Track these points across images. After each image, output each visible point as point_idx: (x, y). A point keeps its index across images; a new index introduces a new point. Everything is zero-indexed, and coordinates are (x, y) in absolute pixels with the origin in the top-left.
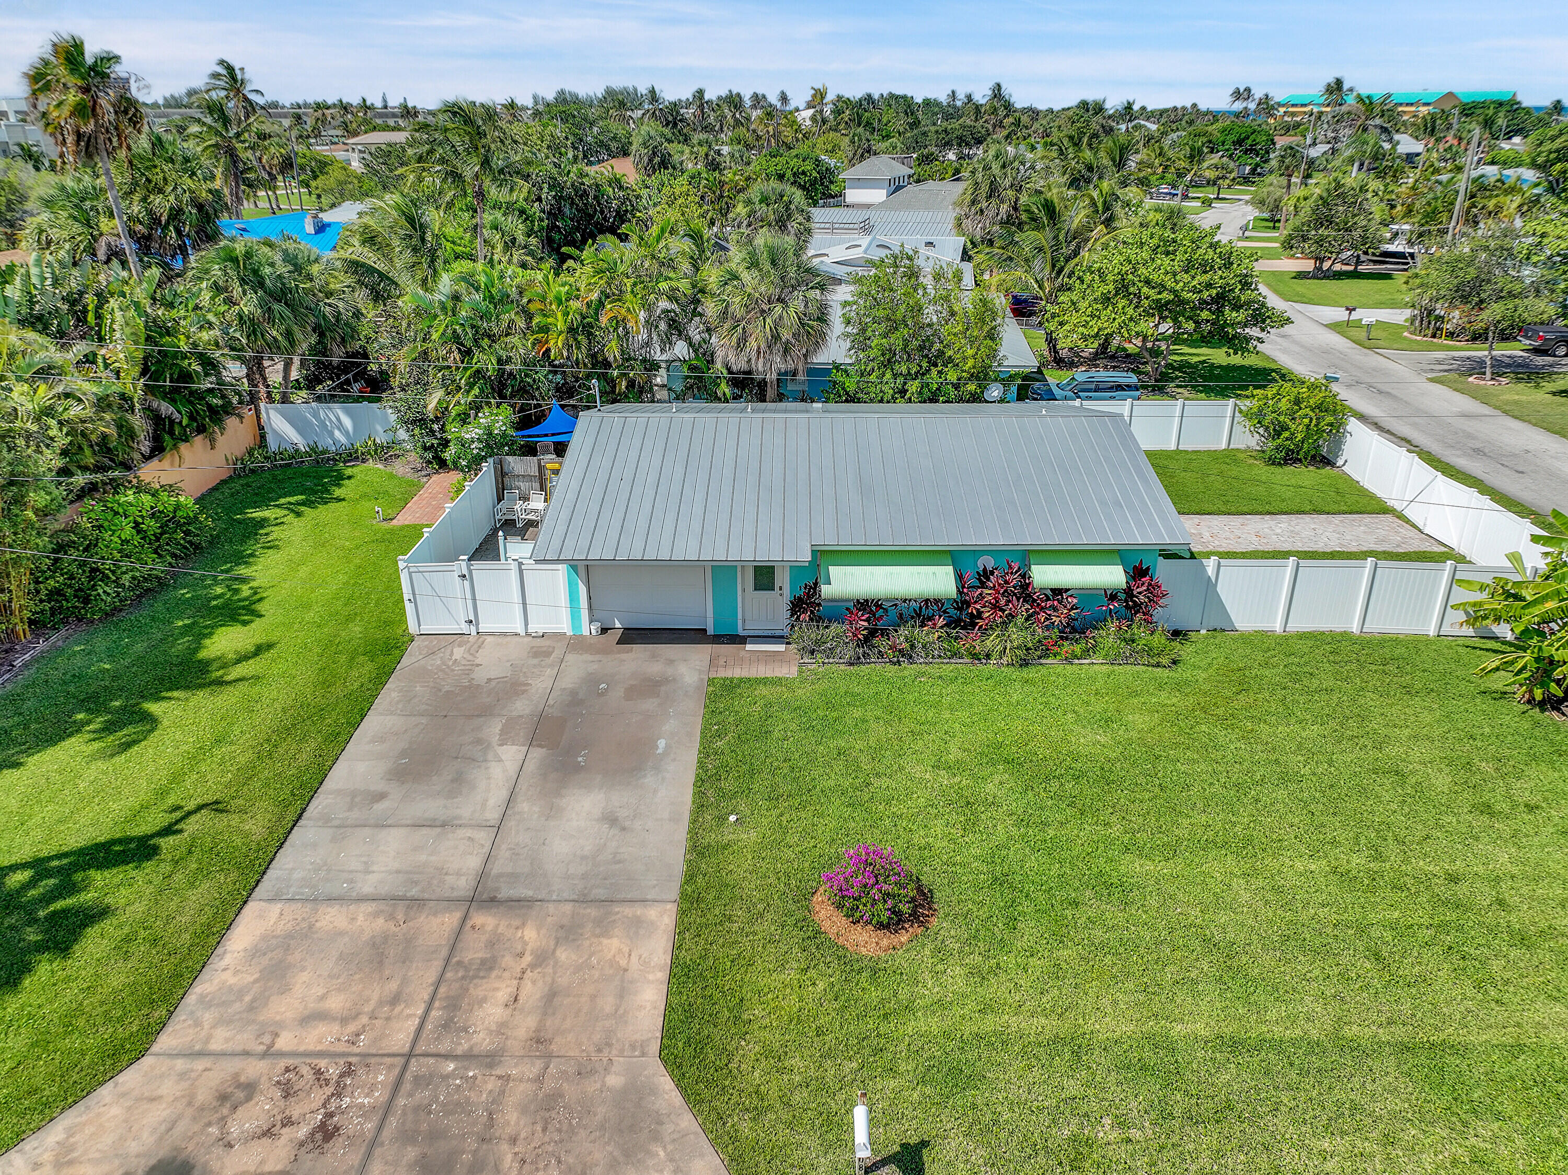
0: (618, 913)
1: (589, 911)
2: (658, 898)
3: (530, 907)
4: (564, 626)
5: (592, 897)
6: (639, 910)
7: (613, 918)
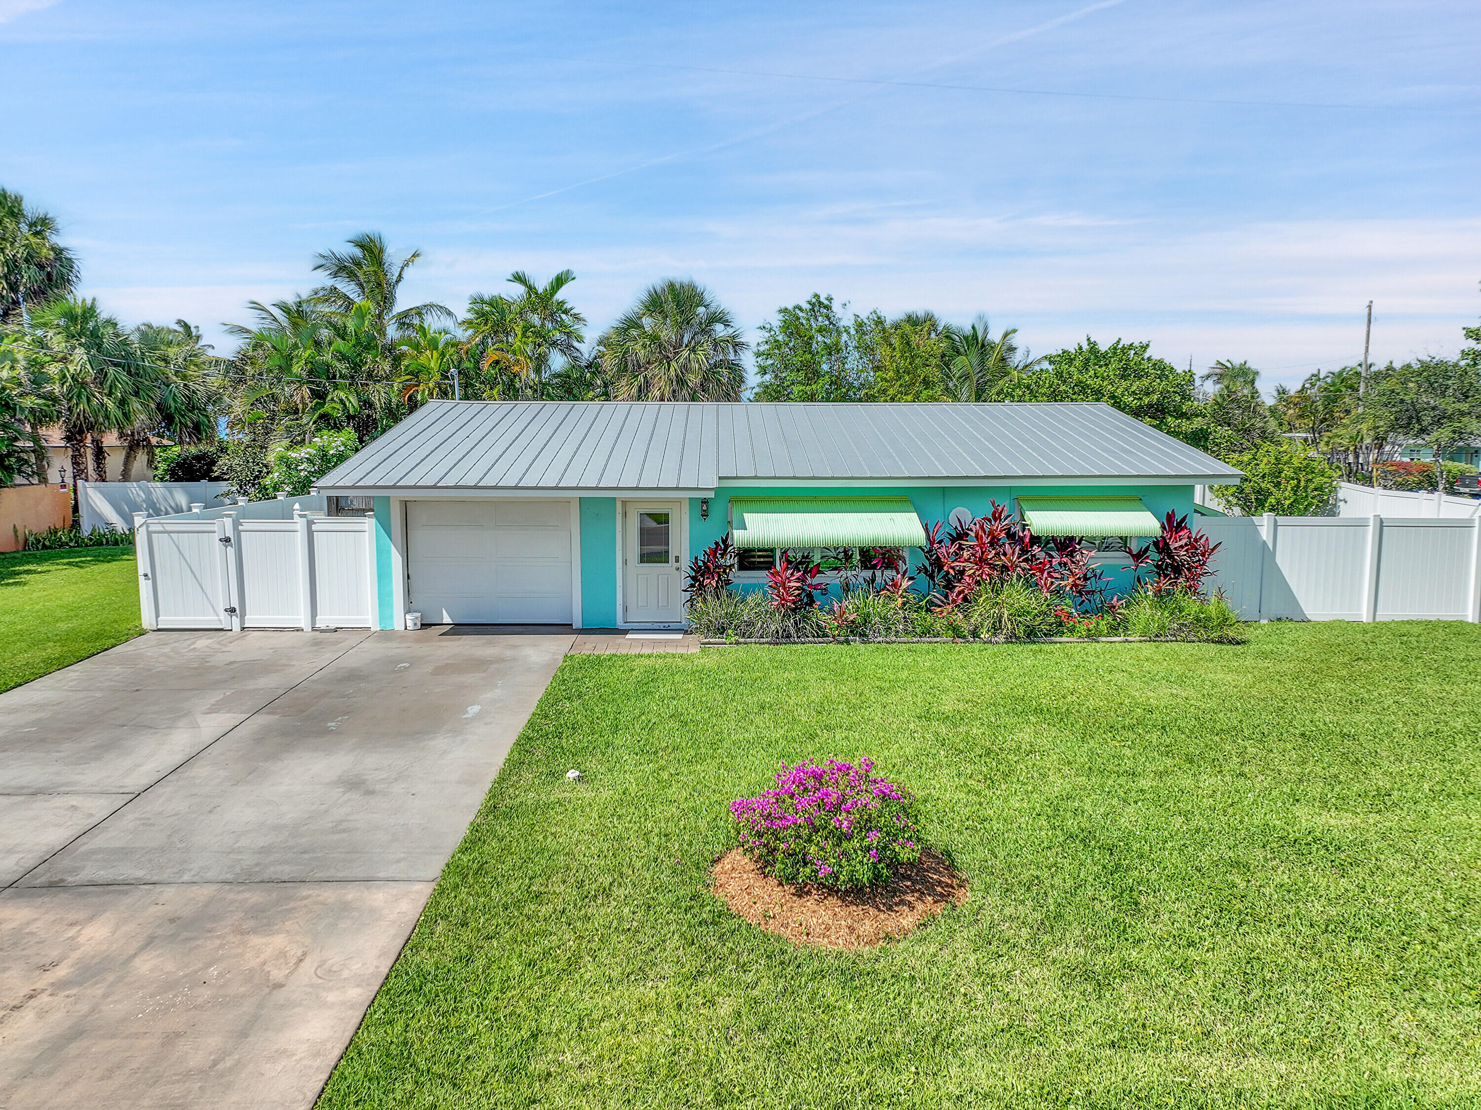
0: (306, 898)
1: (247, 895)
2: (399, 876)
3: (126, 893)
4: (370, 619)
5: (265, 876)
6: (351, 894)
7: (292, 905)
